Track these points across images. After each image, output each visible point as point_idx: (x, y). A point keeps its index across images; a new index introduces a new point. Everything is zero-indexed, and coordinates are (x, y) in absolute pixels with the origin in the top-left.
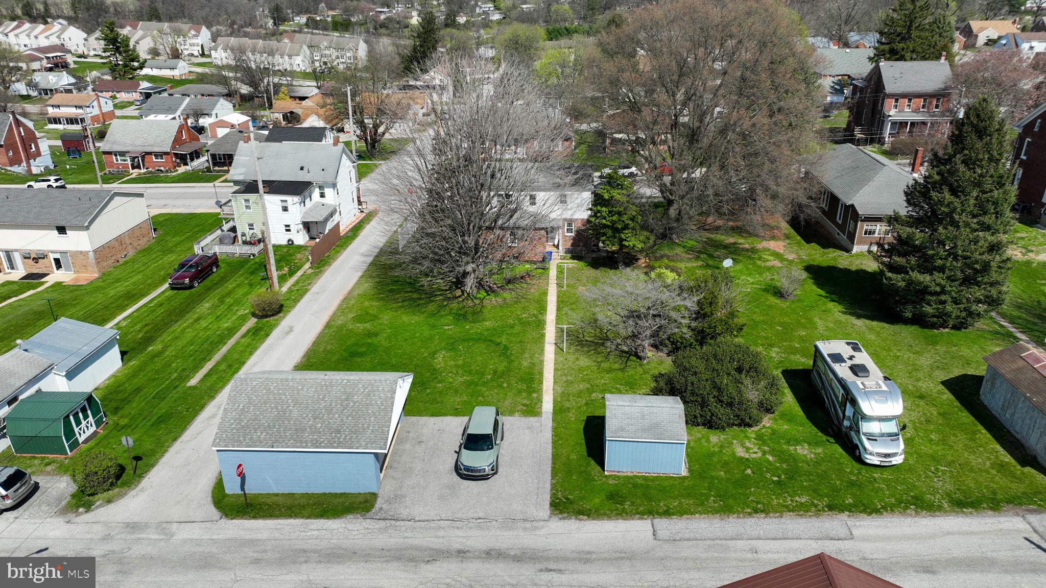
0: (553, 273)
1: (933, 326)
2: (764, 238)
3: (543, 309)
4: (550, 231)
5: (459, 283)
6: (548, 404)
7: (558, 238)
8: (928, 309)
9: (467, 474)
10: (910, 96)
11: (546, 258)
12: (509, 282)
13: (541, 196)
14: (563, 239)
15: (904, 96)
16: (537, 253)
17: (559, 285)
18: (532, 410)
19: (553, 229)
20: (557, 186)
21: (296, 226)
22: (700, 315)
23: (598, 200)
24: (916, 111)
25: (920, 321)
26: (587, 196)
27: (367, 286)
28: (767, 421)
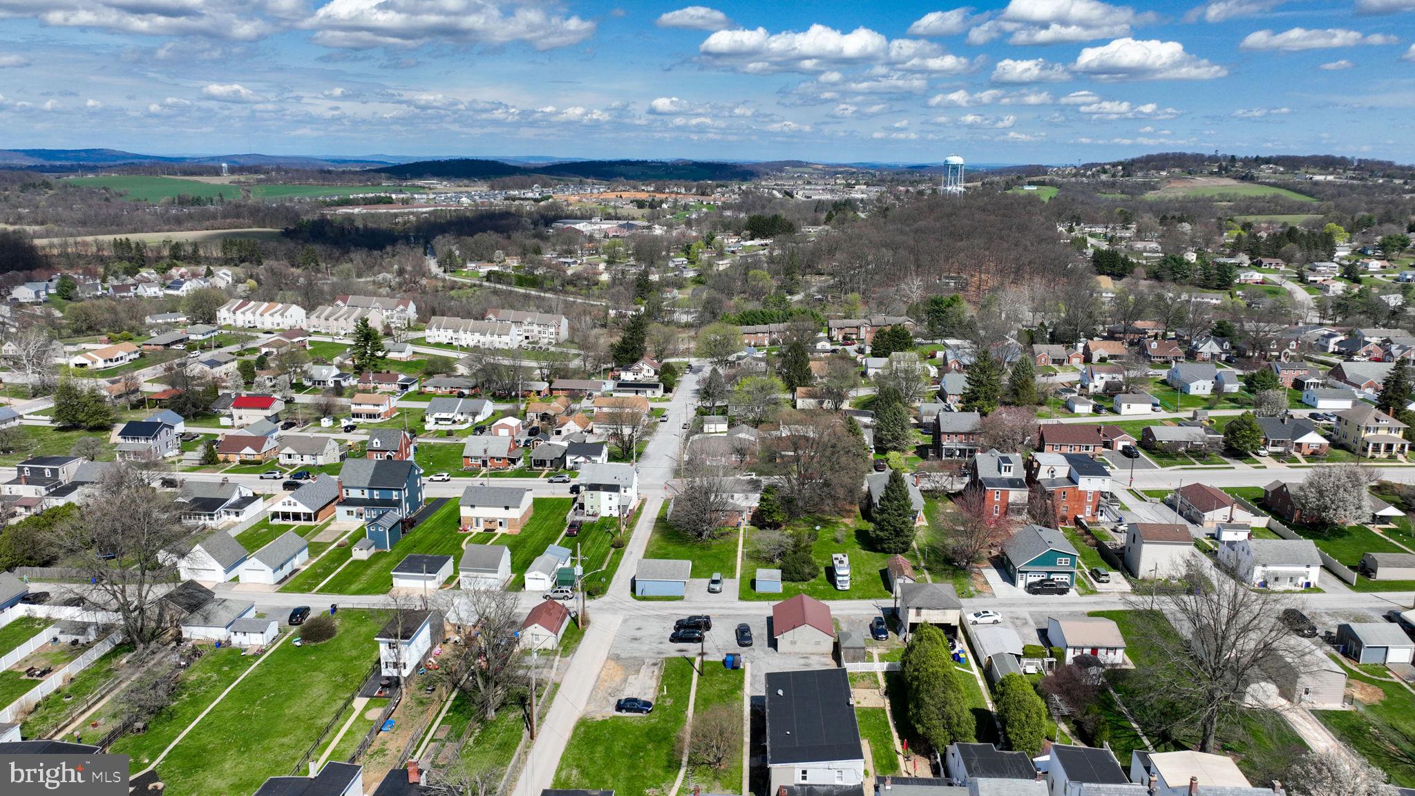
0: (742, 531)
1: (886, 553)
2: (844, 517)
3: (737, 546)
4: (740, 512)
5: (700, 534)
6: (738, 575)
7: (744, 516)
8: (886, 546)
9: (711, 591)
10: (956, 434)
11: (739, 525)
12: (722, 535)
13: (736, 495)
14: (747, 516)
15: (952, 433)
16: (734, 522)
17: (744, 537)
18: (733, 577)
19: (742, 512)
20: (744, 491)
21: (615, 506)
22: (796, 546)
23: (762, 499)
24: (961, 442)
25: (883, 551)
26: (758, 496)
27: (657, 536)
28: (813, 580)
